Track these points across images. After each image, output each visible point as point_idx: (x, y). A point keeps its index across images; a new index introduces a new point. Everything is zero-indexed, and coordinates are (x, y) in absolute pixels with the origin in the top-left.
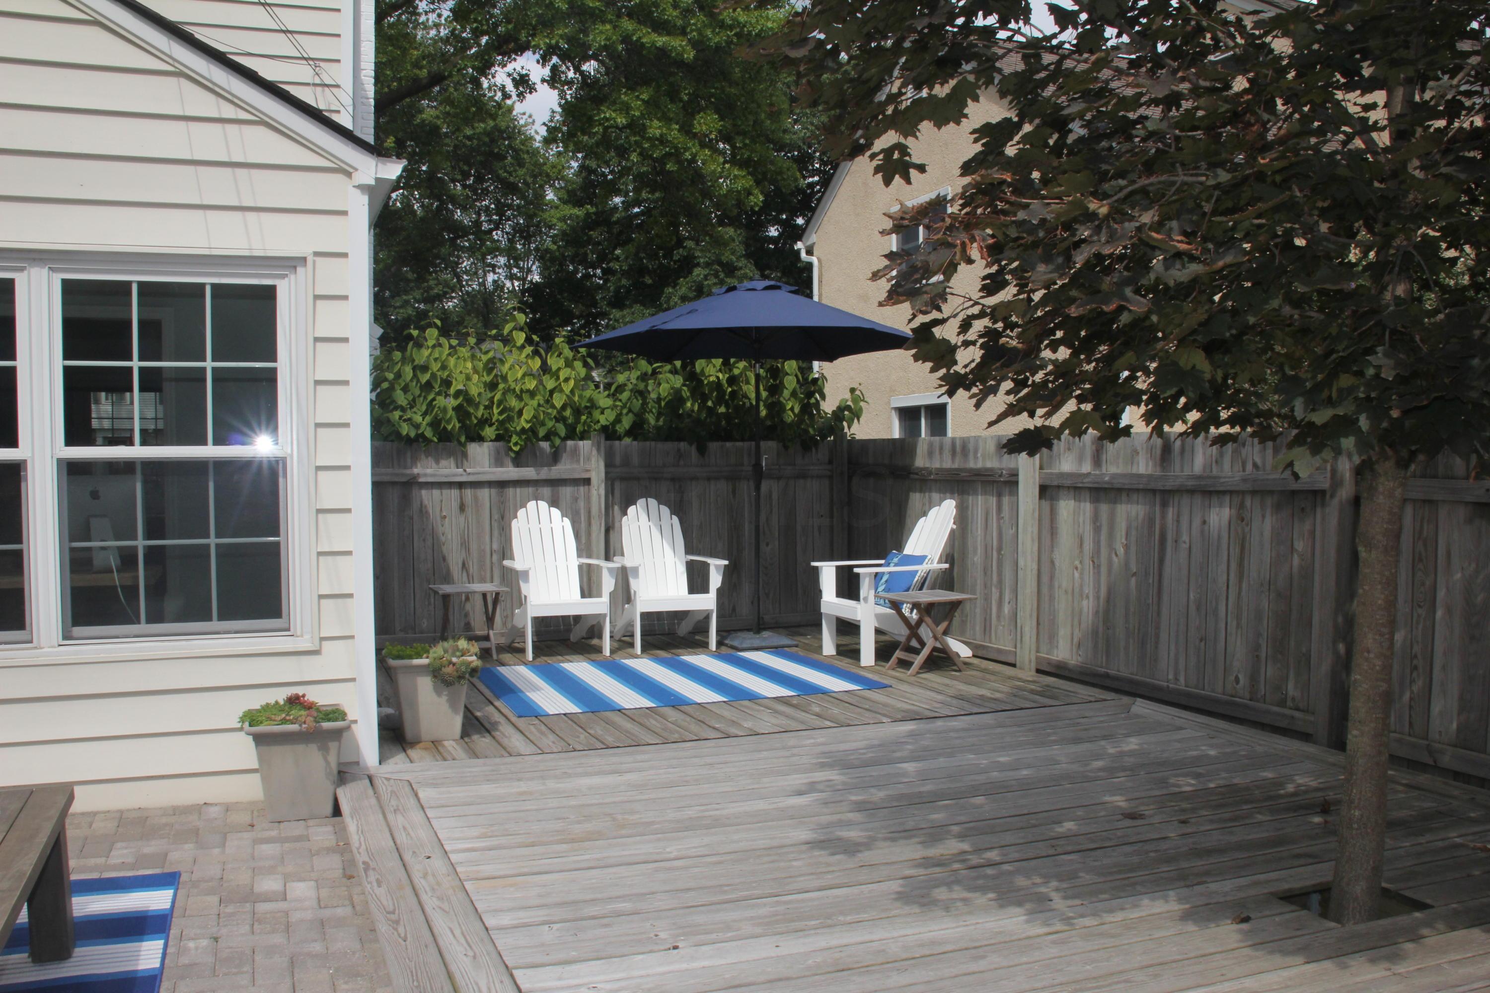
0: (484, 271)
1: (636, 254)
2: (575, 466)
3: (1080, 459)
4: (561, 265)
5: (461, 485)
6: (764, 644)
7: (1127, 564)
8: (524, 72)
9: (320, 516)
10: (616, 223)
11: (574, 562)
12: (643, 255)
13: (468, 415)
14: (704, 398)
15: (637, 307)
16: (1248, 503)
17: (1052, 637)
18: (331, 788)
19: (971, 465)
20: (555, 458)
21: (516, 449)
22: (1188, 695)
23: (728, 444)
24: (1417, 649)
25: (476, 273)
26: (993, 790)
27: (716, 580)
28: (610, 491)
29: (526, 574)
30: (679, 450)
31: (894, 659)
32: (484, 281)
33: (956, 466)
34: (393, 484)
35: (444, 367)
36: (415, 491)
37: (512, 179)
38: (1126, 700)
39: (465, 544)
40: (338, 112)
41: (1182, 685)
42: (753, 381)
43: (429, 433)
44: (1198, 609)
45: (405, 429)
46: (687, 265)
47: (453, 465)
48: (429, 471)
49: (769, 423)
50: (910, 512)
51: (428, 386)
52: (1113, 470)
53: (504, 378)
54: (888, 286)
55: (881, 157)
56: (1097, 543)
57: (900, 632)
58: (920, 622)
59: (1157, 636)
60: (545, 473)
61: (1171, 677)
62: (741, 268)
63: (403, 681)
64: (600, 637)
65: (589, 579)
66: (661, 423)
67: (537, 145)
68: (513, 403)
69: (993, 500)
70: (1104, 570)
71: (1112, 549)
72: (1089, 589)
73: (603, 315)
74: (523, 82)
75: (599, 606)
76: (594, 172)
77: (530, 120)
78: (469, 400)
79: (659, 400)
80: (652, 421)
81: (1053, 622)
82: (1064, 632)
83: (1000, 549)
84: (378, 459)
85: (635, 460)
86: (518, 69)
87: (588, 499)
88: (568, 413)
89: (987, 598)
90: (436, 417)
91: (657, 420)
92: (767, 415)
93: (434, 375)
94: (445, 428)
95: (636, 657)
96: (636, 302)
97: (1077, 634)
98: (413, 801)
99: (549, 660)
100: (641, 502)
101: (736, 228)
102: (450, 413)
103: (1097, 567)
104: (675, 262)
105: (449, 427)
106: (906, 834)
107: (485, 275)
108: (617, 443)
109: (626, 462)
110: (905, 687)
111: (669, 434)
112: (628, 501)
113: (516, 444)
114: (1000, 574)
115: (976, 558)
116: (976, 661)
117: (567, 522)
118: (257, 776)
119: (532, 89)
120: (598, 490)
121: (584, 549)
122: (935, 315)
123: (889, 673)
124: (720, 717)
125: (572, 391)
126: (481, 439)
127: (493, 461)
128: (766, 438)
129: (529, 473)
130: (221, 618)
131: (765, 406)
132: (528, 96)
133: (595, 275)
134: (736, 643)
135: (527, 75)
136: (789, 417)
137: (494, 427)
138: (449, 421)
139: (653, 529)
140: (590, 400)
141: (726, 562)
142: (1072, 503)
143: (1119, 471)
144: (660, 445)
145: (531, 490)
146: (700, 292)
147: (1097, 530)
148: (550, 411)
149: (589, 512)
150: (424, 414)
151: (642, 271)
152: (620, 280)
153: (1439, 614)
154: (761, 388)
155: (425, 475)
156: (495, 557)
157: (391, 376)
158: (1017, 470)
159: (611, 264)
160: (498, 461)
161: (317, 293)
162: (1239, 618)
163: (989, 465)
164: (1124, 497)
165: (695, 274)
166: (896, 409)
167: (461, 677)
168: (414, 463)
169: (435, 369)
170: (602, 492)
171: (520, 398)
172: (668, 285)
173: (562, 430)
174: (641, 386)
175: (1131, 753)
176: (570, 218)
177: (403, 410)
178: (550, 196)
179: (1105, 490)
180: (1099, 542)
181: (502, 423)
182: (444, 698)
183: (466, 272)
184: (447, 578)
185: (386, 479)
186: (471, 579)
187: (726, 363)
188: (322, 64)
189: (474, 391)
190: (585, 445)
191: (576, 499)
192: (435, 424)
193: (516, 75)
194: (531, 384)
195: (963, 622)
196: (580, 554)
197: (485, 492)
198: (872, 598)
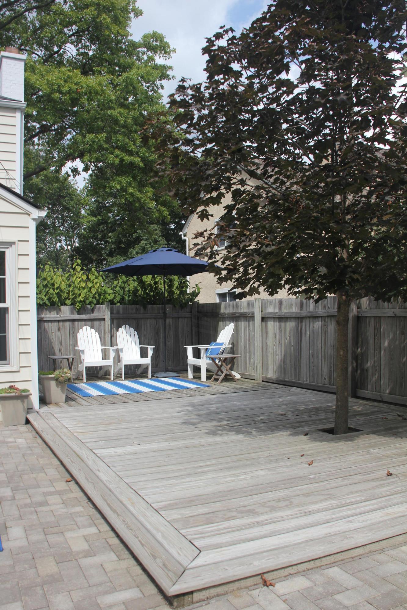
0: (56, 242)
1: (118, 236)
2: (100, 314)
3: (275, 308)
4: (88, 240)
5: (59, 321)
6: (168, 376)
7: (290, 343)
8: (76, 167)
9: (20, 326)
10: (110, 223)
11: (100, 348)
12: (121, 236)
13: (61, 296)
14: (146, 289)
15: (118, 256)
16: (327, 320)
17: (267, 369)
18: (25, 415)
19: (239, 311)
20: (93, 310)
21: (78, 308)
22: (310, 385)
23: (154, 306)
24: (376, 364)
25: (52, 243)
26: (239, 410)
27: (150, 353)
28: (112, 323)
29: (83, 352)
30: (137, 308)
31: (213, 378)
32: (56, 246)
33: (234, 312)
35: (52, 279)
36: (42, 323)
37: (68, 206)
38: (289, 387)
39: (60, 342)
40: (15, 188)
41: (308, 382)
42: (163, 283)
43: (47, 303)
44: (312, 356)
46: (138, 240)
47: (56, 314)
48: (47, 316)
49: (168, 298)
50: (219, 329)
51: (46, 286)
52: (285, 311)
53: (74, 283)
54: (195, 252)
55: (200, 213)
56: (281, 336)
57: (215, 369)
58: (222, 365)
59: (300, 366)
60: (89, 316)
61: (305, 380)
62: (160, 241)
63: (46, 383)
64: (110, 375)
65: (105, 355)
66: (130, 298)
67: (78, 192)
68: (77, 291)
69: (247, 323)
70: (283, 345)
71: (285, 338)
72: (279, 352)
73: (105, 260)
74: (75, 171)
75: (109, 362)
76: (101, 203)
77: (76, 182)
78: (61, 290)
79: (129, 291)
80: (127, 298)
81: (267, 364)
82: (271, 367)
83: (249, 340)
85: (121, 312)
86: (74, 166)
87: (104, 326)
88: (97, 295)
89: (245, 358)
90: (49, 297)
91: (129, 297)
92: (168, 296)
94: (53, 300)
95: (123, 380)
96: (118, 255)
97: (275, 368)
98: (53, 417)
99: (92, 382)
100: (124, 326)
101: (158, 225)
102: (55, 295)
103: (281, 344)
104: (133, 238)
105: (54, 300)
106: (211, 420)
107: (56, 244)
108: (114, 305)
109: (118, 313)
110: (216, 386)
111: (133, 302)
112: (119, 326)
113: (78, 306)
114: (250, 349)
115: (242, 344)
116: (242, 379)
117: (97, 334)
119: (79, 174)
120: (108, 322)
121: (103, 343)
122: (214, 260)
123: (211, 383)
124: (152, 395)
125: (98, 288)
126: (66, 304)
127: (70, 312)
128: (168, 304)
129: (83, 316)
131: (167, 292)
132: (77, 176)
133: (101, 244)
134: (158, 376)
135: (77, 169)
136: (176, 296)
137: (70, 300)
138: (54, 298)
139: (128, 336)
140: (105, 291)
141: (154, 347)
142: (272, 322)
143: (287, 311)
144: (130, 306)
145: (84, 322)
146: (144, 251)
147: (281, 331)
148: (90, 294)
149: (105, 330)
150: (45, 296)
151: (120, 242)
152: (112, 245)
153: (382, 352)
154: (166, 286)
155: (46, 317)
156: (71, 347)
158: (254, 312)
159: (108, 239)
160: (72, 313)
161: (19, 253)
162: (325, 359)
163: (245, 311)
164: (289, 320)
165: (141, 243)
166: (217, 294)
167: (65, 381)
168: (42, 313)
169: (49, 280)
170: (110, 323)
171: (79, 290)
172: (131, 248)
173: (95, 302)
174: (123, 285)
175: (287, 401)
176: (92, 221)
178: (83, 212)
179: (283, 318)
180: (281, 335)
181: (73, 299)
182: (60, 388)
183: (48, 243)
184: (54, 354)
186: (62, 354)
187: (153, 277)
188: (9, 171)
189: (63, 287)
190: (103, 307)
191: (100, 326)
192: (49, 299)
193: (73, 169)
194: (83, 285)
195: (238, 366)
196: (102, 345)
197: (67, 324)
198: (205, 357)
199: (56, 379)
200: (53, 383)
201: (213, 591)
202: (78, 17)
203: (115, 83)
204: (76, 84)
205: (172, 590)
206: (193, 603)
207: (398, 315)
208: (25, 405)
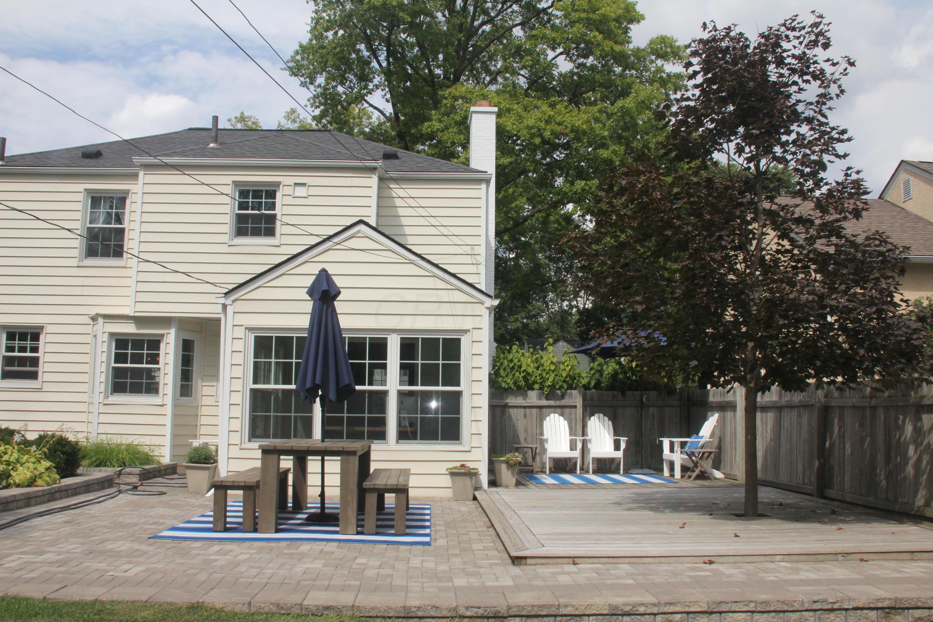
2: (571, 401)
5: (525, 407)
7: (770, 437)
9: (473, 409)
11: (568, 438)
13: (528, 380)
18: (473, 491)
19: (726, 400)
20: (563, 397)
21: (546, 393)
22: (786, 485)
23: (635, 392)
24: (841, 460)
27: (623, 446)
28: (584, 410)
29: (547, 441)
30: (614, 395)
31: (687, 475)
32: (561, 305)
33: (722, 400)
34: (499, 406)
35: (519, 361)
36: (507, 409)
39: (526, 431)
41: (785, 482)
43: (512, 387)
44: (790, 452)
45: (504, 385)
47: (522, 399)
48: (513, 401)
51: (513, 368)
53: (543, 365)
57: (691, 465)
58: (698, 461)
59: (779, 464)
60: (558, 403)
61: (783, 479)
63: (497, 465)
65: (573, 445)
68: (546, 375)
70: (764, 439)
75: (576, 454)
78: (528, 374)
79: (608, 374)
80: (604, 383)
84: (492, 396)
85: (596, 398)
87: (576, 414)
88: (568, 379)
89: (731, 455)
90: (515, 380)
91: (607, 382)
93: (515, 364)
94: (519, 385)
95: (590, 474)
98: (498, 495)
100: (596, 415)
102: (521, 378)
103: (762, 438)
105: (521, 385)
108: (588, 391)
109: (592, 399)
111: (611, 388)
112: (593, 414)
113: (547, 391)
116: (724, 479)
117: (566, 422)
118: (451, 490)
120: (579, 410)
121: (572, 433)
123: (685, 481)
125: (570, 370)
126: (533, 389)
127: (537, 398)
129: (552, 403)
130: (442, 440)
134: (631, 471)
137: (538, 385)
138: (520, 382)
139: (601, 426)
141: (627, 439)
144: (607, 393)
145: (552, 410)
147: (762, 424)
148: (560, 378)
149: (576, 419)
150: (511, 379)
155: (511, 403)
156: (537, 435)
157: (498, 364)
158: (737, 401)
160: (540, 398)
161: (473, 340)
162: (800, 455)
164: (769, 410)
167: (516, 465)
168: (507, 399)
169: (516, 362)
170: (581, 411)
171: (548, 373)
173: (566, 386)
174: (600, 368)
177: (503, 378)
179: (764, 408)
180: (762, 428)
181: (541, 383)
182: (510, 472)
184: (519, 443)
185: (495, 404)
186: (526, 443)
188: (474, 247)
189: (530, 370)
190: (575, 392)
191: (571, 414)
192: (515, 383)
194: (553, 367)
195: (724, 465)
196: (571, 435)
197: (534, 410)
198: (679, 452)
199: (507, 462)
200: (504, 467)
201: (540, 561)
202: (563, 38)
203: (610, 112)
204: (559, 124)
205: (514, 554)
206: (526, 564)
207: (856, 404)
208: (473, 482)
